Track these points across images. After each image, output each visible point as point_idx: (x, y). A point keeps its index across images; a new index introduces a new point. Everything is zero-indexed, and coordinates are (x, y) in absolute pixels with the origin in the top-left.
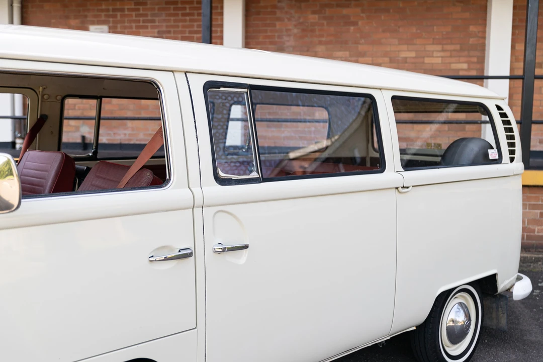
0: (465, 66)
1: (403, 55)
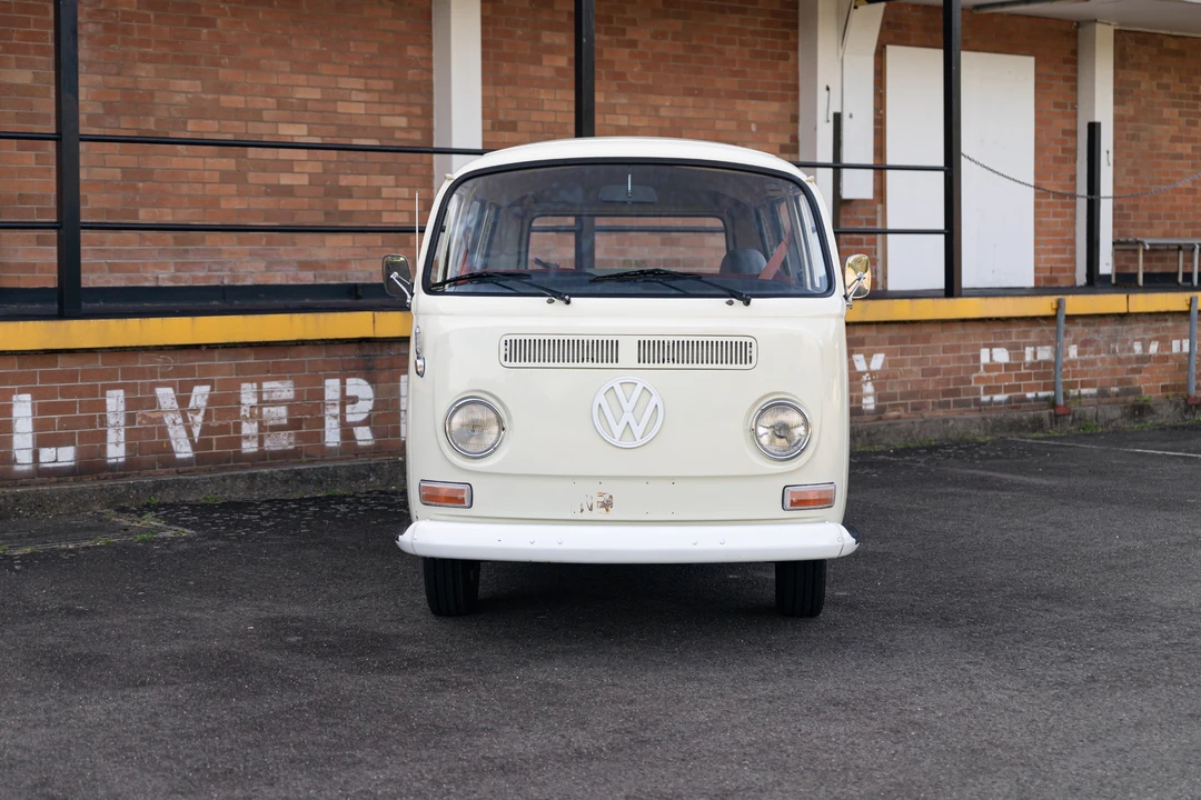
0: (402, 122)
1: (301, 94)
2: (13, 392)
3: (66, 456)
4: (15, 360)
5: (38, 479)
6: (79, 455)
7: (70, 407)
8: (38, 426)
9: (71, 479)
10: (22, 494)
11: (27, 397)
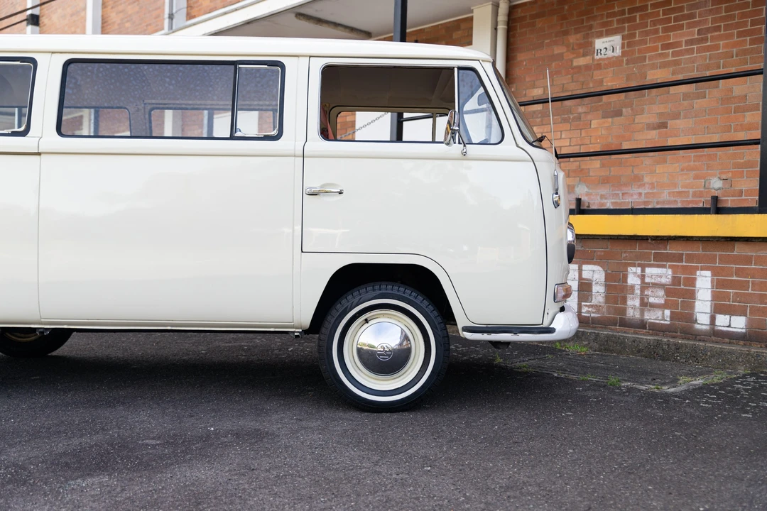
2: (697, 268)
3: (738, 324)
4: (700, 245)
5: (713, 338)
6: (750, 324)
7: (744, 285)
8: (715, 296)
9: (741, 343)
10: (682, 344)
11: (708, 273)
